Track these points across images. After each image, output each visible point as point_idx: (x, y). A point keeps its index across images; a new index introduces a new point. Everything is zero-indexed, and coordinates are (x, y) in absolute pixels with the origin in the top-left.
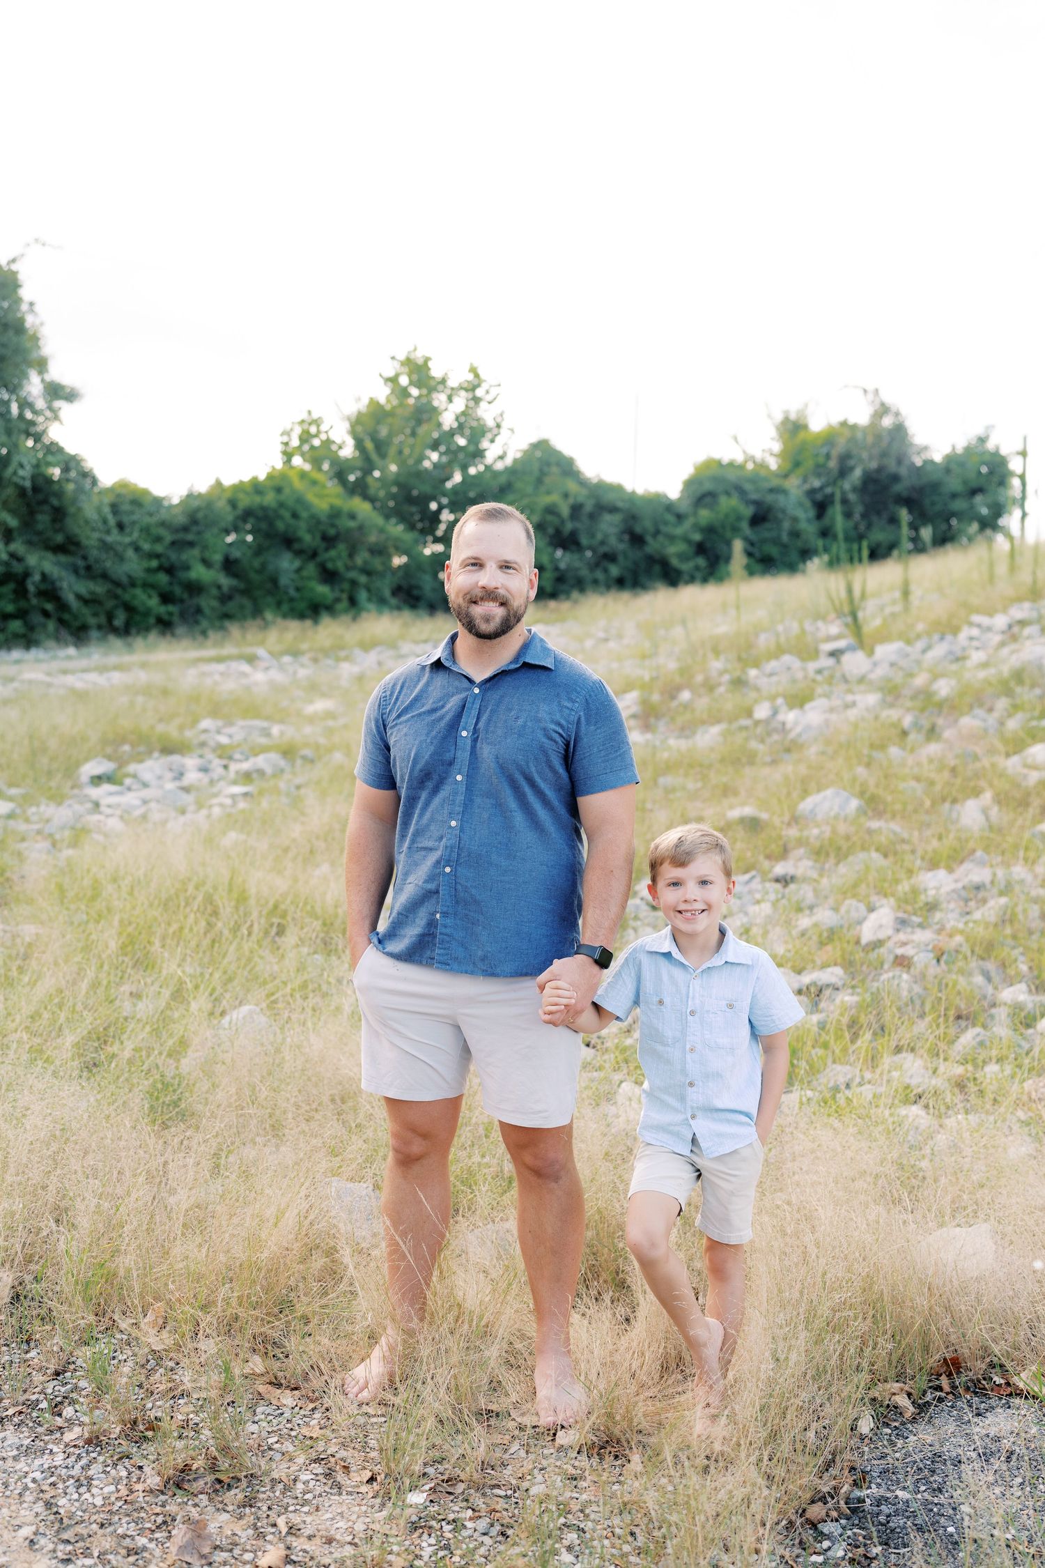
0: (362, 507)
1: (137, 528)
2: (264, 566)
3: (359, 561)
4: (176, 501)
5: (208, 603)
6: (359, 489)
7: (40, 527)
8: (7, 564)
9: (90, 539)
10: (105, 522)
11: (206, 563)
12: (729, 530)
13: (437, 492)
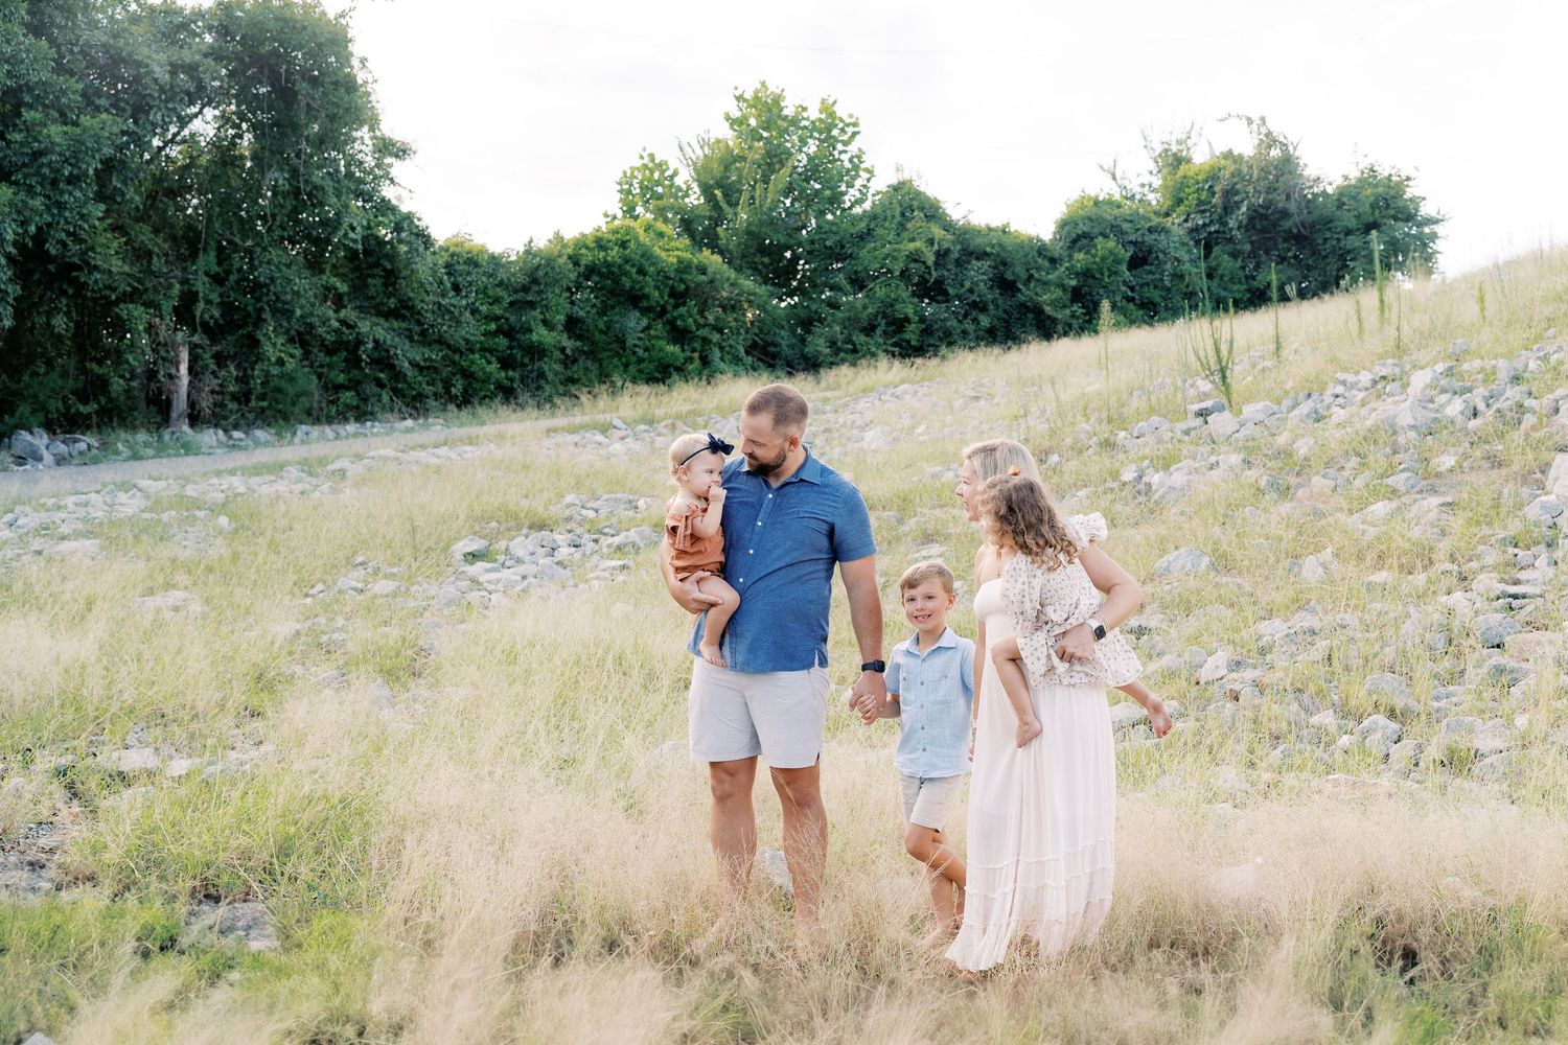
0: (711, 260)
1: (474, 288)
2: (609, 326)
3: (711, 318)
4: (513, 257)
5: (553, 367)
7: (372, 291)
8: (338, 332)
9: (426, 304)
10: (441, 283)
12: (1106, 273)
13: (792, 242)
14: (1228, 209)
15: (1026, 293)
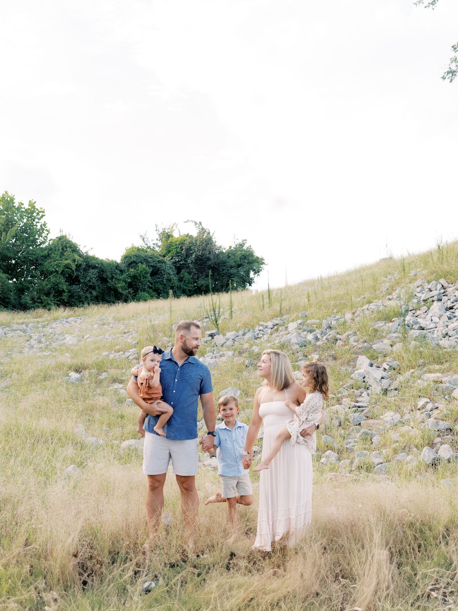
12: (142, 277)
13: (16, 257)
14: (188, 255)
15: (111, 283)
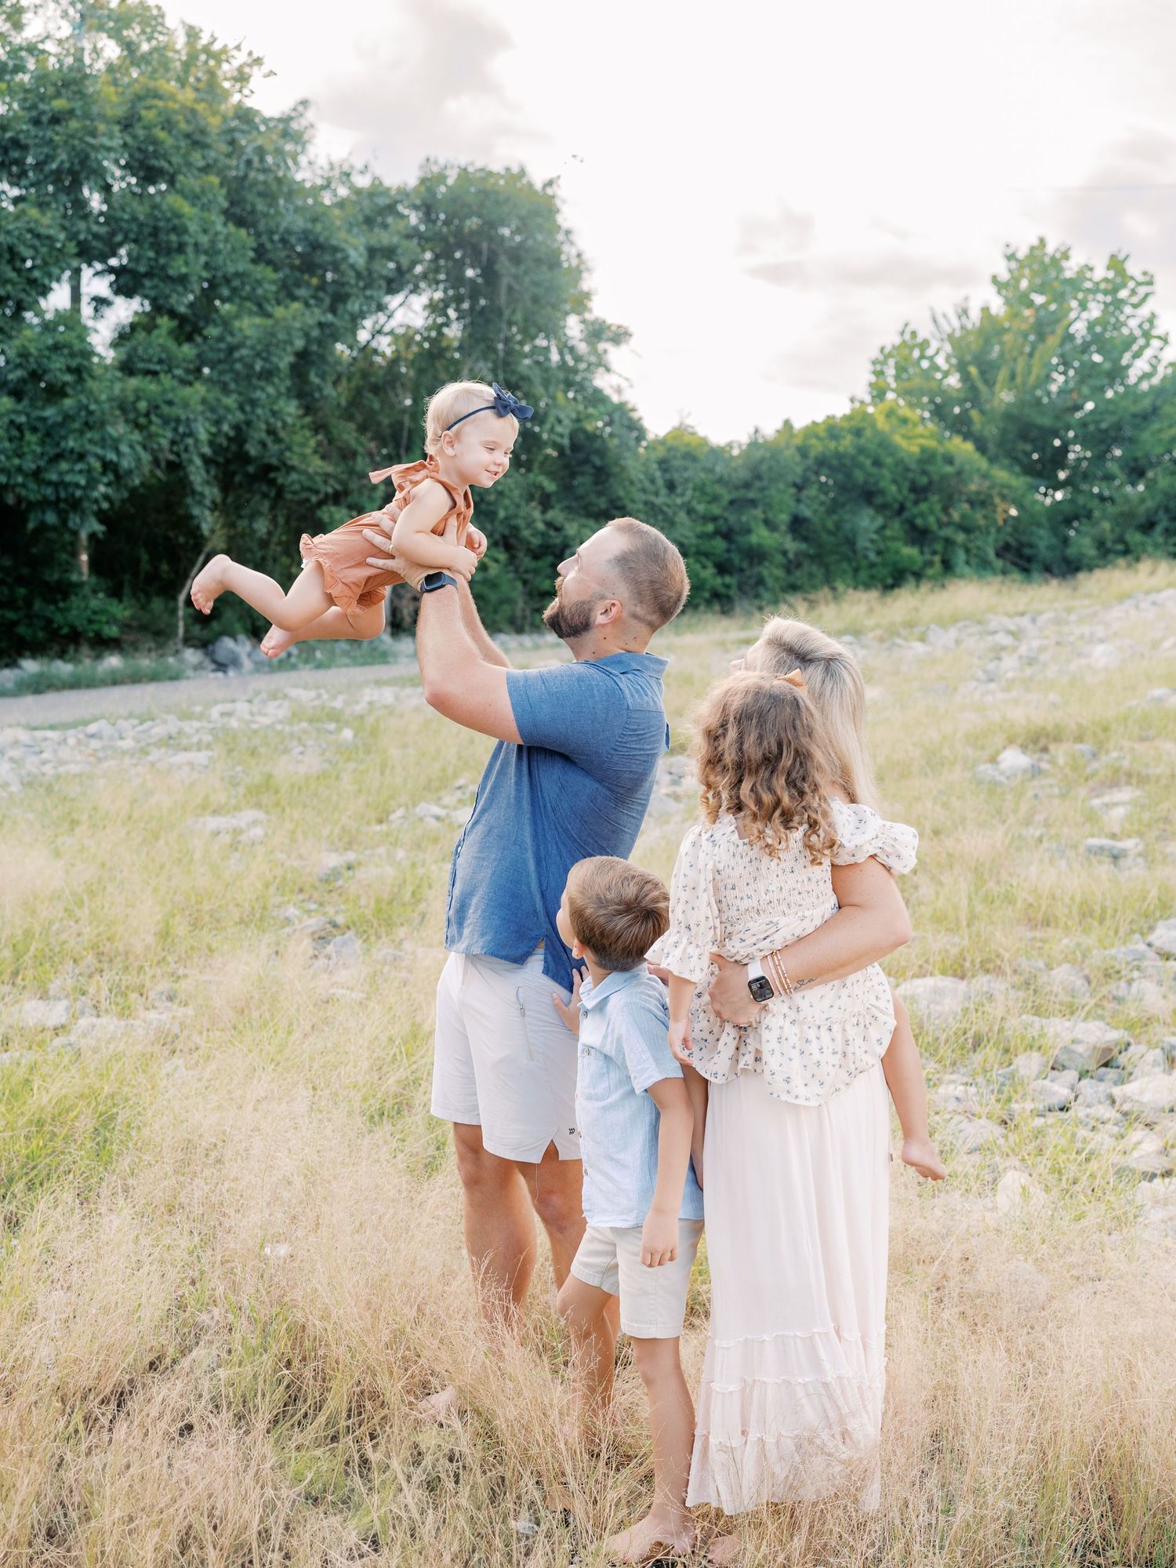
0: (963, 448)
1: (691, 485)
2: (838, 526)
3: (956, 516)
4: (735, 452)
5: (771, 572)
6: (961, 426)
7: (580, 491)
8: (543, 534)
10: (653, 481)
11: (769, 524)
13: (1060, 425)
